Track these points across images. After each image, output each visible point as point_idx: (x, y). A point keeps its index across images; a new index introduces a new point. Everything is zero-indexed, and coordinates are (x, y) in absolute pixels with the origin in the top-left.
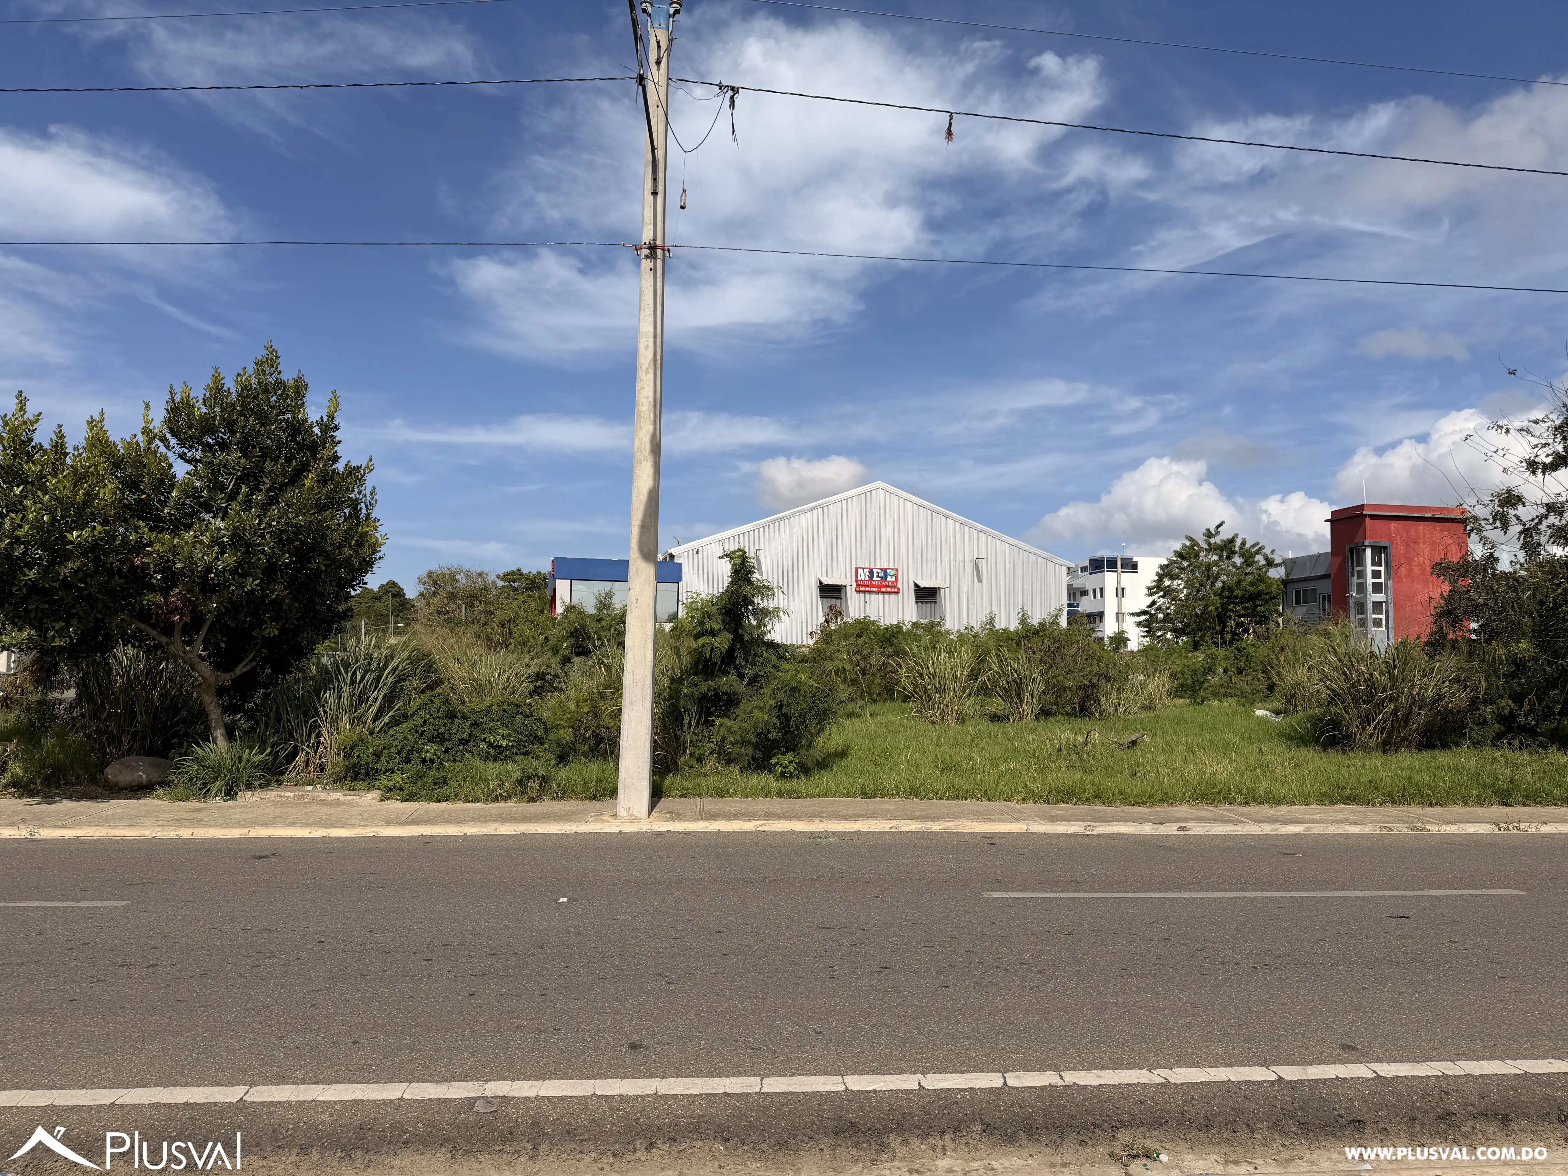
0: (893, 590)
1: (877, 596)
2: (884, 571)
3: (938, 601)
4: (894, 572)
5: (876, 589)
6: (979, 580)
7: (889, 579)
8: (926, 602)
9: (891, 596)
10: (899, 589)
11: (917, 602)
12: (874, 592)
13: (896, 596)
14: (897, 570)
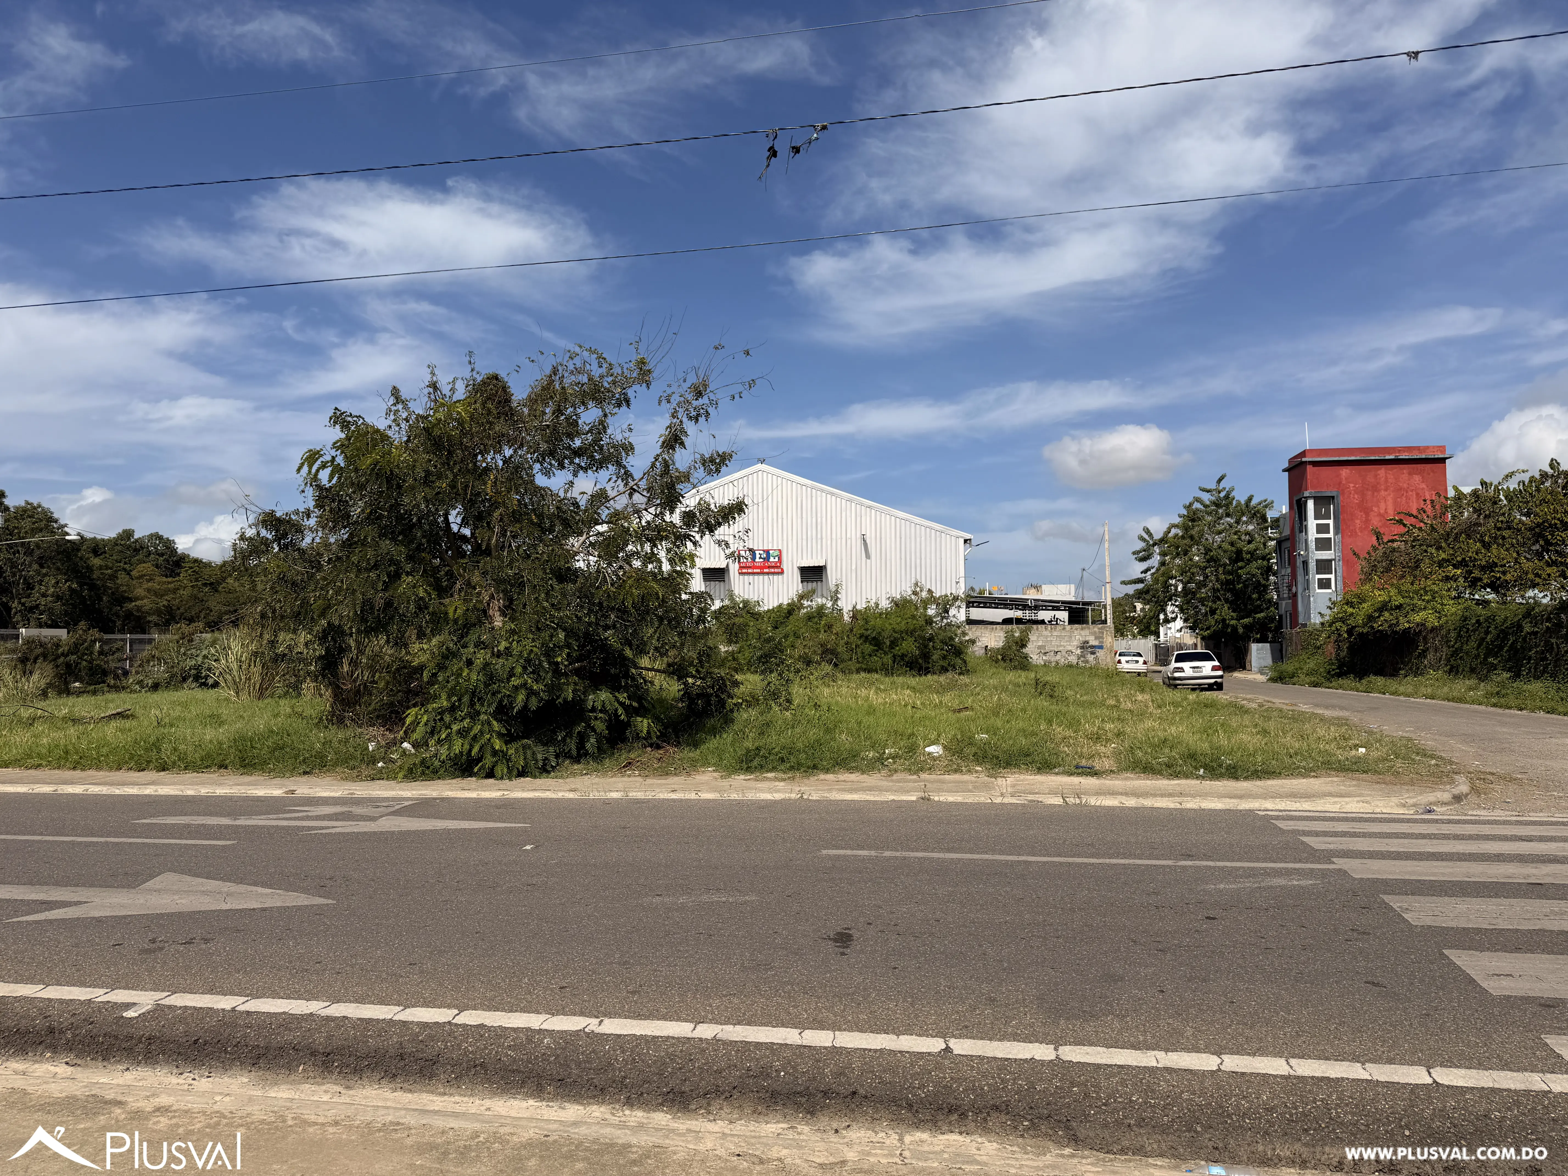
0: (776, 570)
1: (761, 577)
2: (767, 552)
3: (824, 579)
4: (777, 553)
5: (759, 571)
6: (868, 556)
7: (772, 559)
8: (812, 582)
9: (776, 577)
10: (782, 570)
11: (802, 582)
12: (758, 573)
13: (780, 577)
14: (780, 550)
